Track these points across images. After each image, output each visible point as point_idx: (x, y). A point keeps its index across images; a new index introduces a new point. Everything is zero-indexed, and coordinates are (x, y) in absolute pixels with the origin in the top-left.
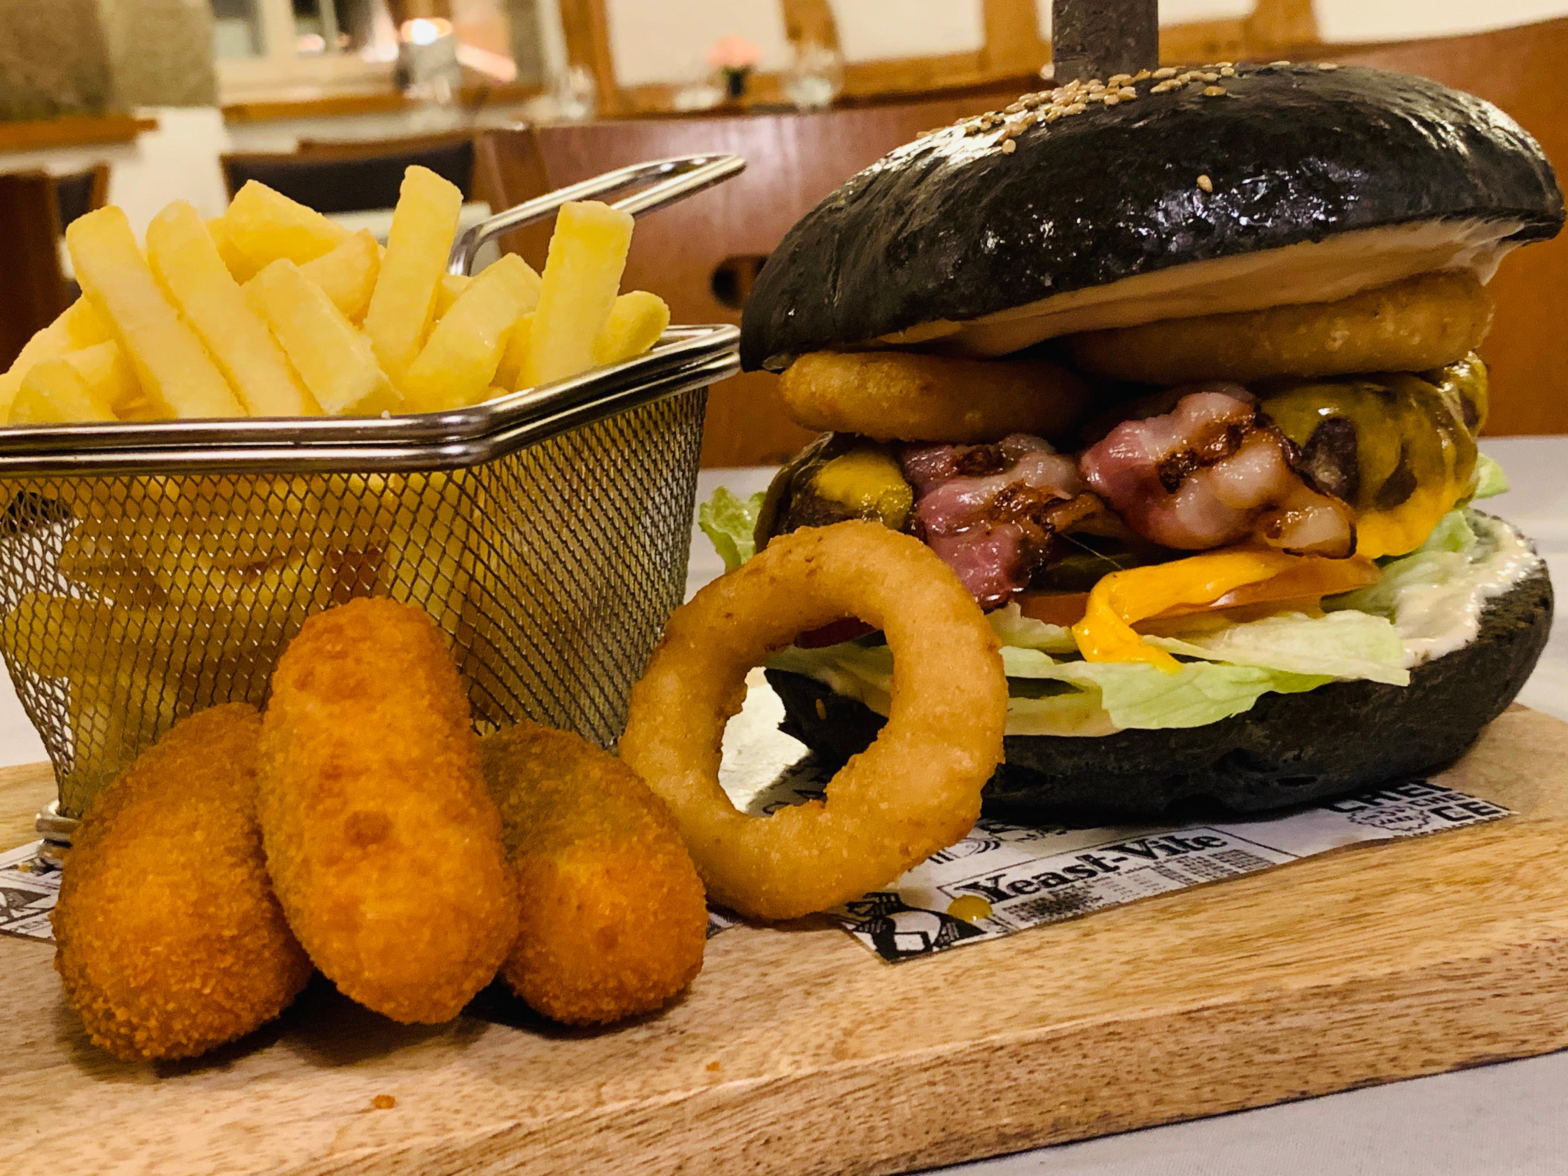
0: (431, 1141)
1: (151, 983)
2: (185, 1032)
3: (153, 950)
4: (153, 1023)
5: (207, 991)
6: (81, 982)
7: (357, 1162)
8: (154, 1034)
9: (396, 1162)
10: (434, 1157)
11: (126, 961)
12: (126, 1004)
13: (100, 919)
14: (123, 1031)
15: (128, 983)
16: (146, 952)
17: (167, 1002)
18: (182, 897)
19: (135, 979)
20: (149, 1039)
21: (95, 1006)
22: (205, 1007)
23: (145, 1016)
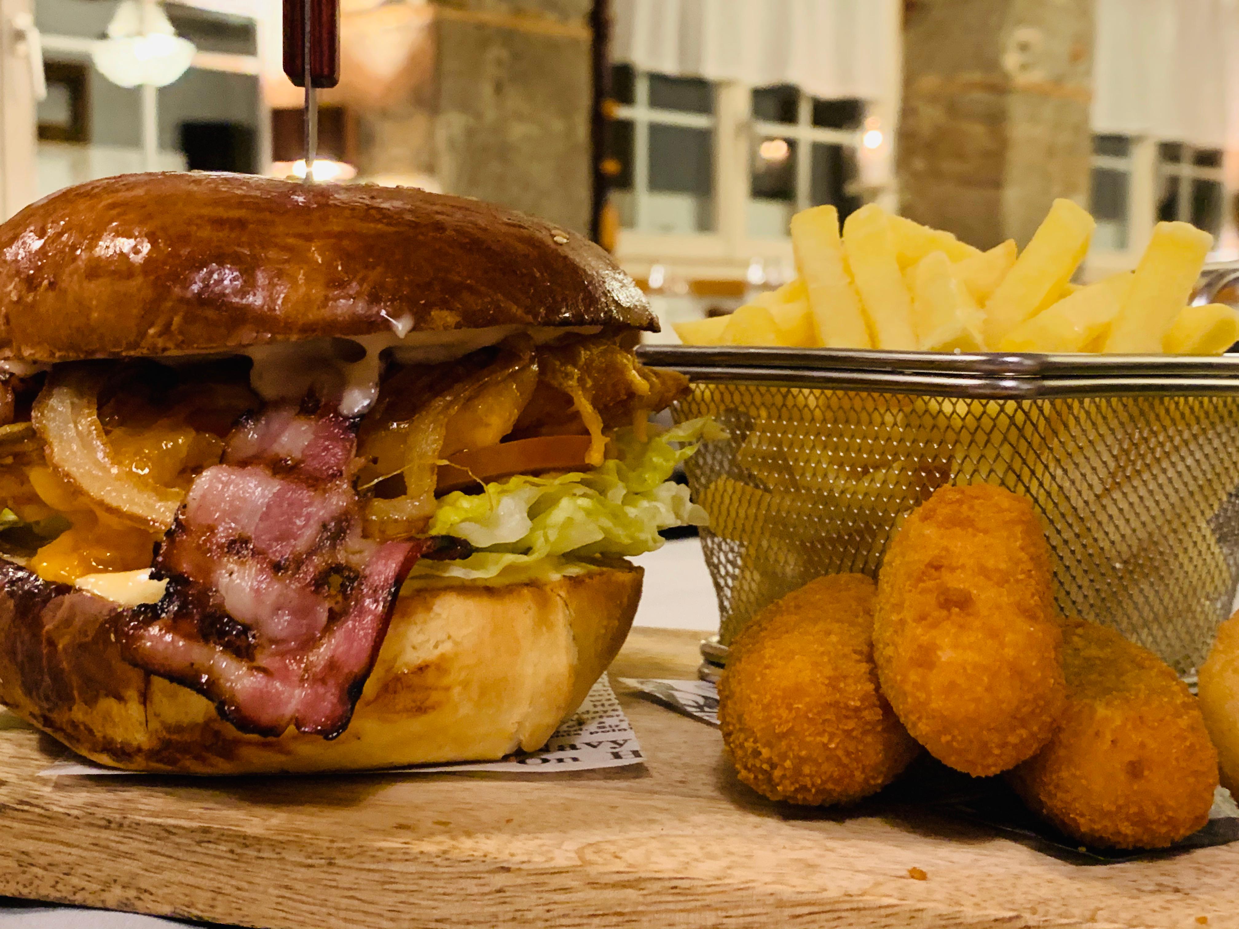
0: (943, 909)
1: (790, 731)
2: (811, 776)
3: (796, 706)
4: (788, 764)
5: (833, 746)
6: (738, 726)
7: (880, 907)
8: (788, 774)
9: (913, 917)
10: (943, 923)
11: (774, 713)
12: (769, 744)
13: (758, 679)
14: (765, 766)
15: (774, 729)
16: (790, 708)
17: (800, 750)
18: (820, 672)
19: (779, 726)
20: (784, 776)
21: (746, 744)
22: (828, 759)
23: (784, 757)
